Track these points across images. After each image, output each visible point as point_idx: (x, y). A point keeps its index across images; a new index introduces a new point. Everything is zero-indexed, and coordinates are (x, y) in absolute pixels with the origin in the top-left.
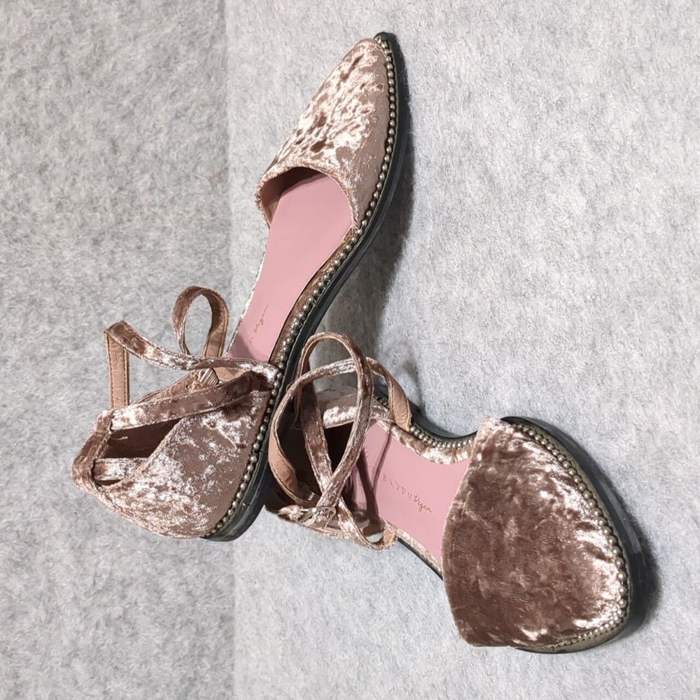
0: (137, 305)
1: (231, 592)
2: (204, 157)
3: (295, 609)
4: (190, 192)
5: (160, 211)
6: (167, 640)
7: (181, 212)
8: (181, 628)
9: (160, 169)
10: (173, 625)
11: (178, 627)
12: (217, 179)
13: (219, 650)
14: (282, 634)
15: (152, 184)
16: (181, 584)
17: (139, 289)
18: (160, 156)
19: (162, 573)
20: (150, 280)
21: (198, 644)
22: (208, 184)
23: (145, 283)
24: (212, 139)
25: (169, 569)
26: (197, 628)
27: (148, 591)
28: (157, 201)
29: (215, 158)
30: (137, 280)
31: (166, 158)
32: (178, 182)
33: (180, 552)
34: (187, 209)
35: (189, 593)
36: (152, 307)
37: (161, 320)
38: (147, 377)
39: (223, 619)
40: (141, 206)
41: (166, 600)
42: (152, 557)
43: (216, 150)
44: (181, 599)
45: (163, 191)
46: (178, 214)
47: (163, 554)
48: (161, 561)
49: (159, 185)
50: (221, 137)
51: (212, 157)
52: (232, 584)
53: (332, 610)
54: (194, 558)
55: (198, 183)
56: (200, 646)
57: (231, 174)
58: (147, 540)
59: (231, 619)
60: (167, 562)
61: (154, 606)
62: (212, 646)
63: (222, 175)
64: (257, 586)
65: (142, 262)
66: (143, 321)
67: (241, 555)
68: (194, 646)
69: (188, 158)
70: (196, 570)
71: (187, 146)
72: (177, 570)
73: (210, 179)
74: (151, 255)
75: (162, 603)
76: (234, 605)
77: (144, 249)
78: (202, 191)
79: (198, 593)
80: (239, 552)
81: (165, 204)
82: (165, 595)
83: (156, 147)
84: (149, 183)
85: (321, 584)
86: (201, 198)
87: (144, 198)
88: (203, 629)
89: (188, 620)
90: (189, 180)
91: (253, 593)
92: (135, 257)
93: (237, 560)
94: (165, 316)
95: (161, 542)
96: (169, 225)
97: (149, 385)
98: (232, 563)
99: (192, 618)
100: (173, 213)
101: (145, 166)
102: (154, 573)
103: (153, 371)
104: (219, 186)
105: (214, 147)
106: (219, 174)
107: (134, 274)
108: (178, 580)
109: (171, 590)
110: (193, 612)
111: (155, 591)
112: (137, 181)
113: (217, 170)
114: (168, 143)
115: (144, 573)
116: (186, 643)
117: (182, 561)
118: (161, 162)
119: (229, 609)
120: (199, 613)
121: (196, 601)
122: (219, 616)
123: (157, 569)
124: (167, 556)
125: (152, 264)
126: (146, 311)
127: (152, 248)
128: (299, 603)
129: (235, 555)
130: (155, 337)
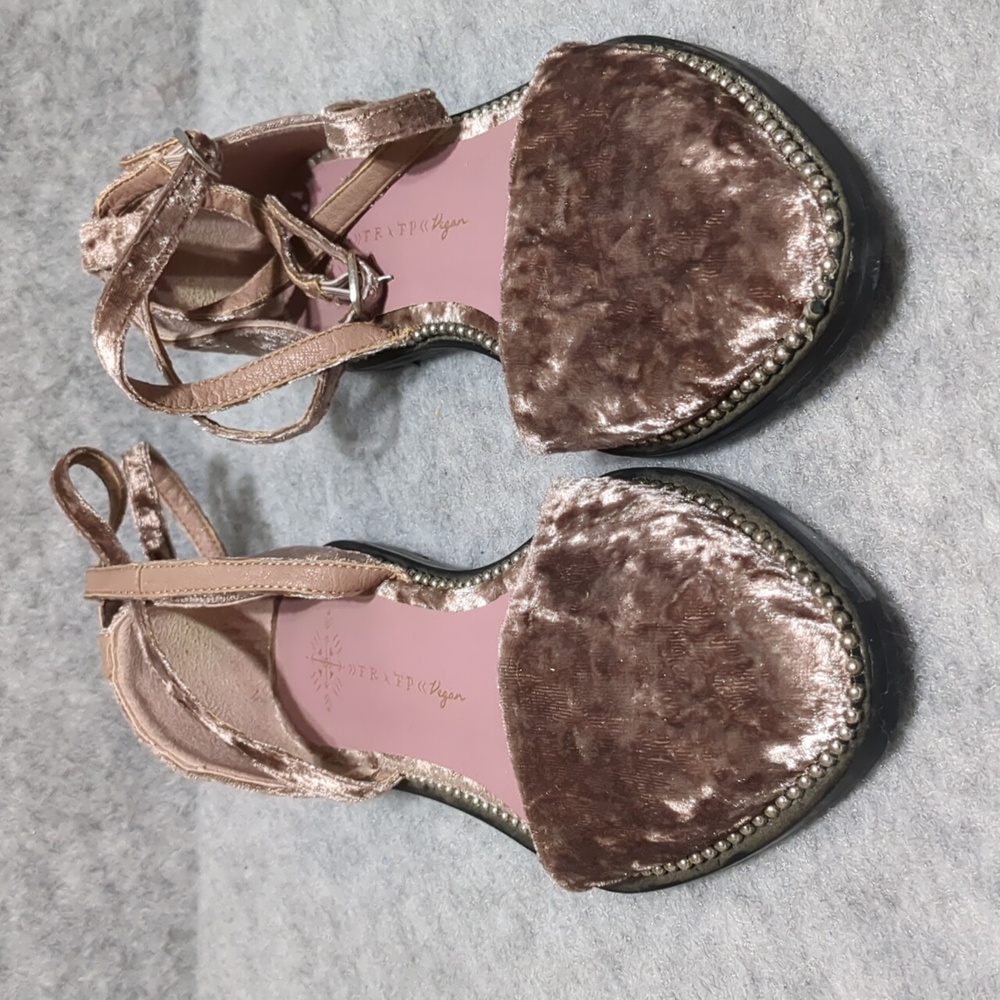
0: (13, 326)
1: (190, 883)
2: (152, 45)
3: (336, 925)
4: (122, 110)
5: (64, 145)
6: (65, 979)
7: (104, 149)
8: (91, 956)
9: (65, 64)
10: (78, 950)
11: (87, 953)
12: (174, 89)
13: (165, 994)
14: (305, 970)
15: (47, 90)
16: (95, 870)
17: (20, 295)
18: (64, 36)
19: (56, 848)
20: (42, 277)
21: (124, 986)
22: (158, 98)
23: (30, 283)
24: (166, 12)
25: (73, 841)
26: (124, 955)
27: (28, 884)
28: (58, 124)
29: (172, 49)
30: (15, 277)
31: (76, 42)
32: (99, 90)
33: (93, 807)
34: (116, 144)
35: (109, 887)
36: (44, 331)
37: (60, 357)
38: (32, 469)
39: (173, 935)
40: (25, 134)
41: (64, 902)
42: (37, 818)
43: (173, 34)
44: (95, 900)
45: (69, 105)
46: (99, 152)
47: (59, 813)
48: (55, 826)
49: (61, 94)
50: (185, 9)
51: (166, 47)
52: (193, 867)
53: (424, 933)
54: (120, 820)
55: (138, 95)
56: (129, 989)
57: (205, 80)
58: (28, 785)
59: (191, 934)
60: (67, 828)
61: (40, 915)
62: (152, 988)
63: (185, 83)
64: (248, 874)
65: (26, 242)
66: (26, 357)
67: (215, 814)
68: (118, 989)
69: (120, 45)
70: (123, 843)
71: (119, 22)
72: (86, 843)
73: (161, 90)
74: (43, 229)
75: (55, 907)
76: (195, 909)
77: (28, 217)
78: (145, 111)
79: (127, 886)
80: (211, 807)
81: (72, 132)
82: (60, 892)
83: (57, 19)
84: (42, 90)
85: (397, 878)
86: (145, 126)
87: (30, 119)
88: (134, 955)
89: (106, 940)
90: (120, 88)
91: (240, 887)
92: (11, 231)
93: (207, 822)
94: (70, 351)
95: (55, 790)
96: (79, 172)
97: (38, 482)
98: (192, 829)
99: (114, 935)
100: (89, 151)
101: (35, 55)
102: (41, 849)
103: (44, 456)
104: (178, 102)
105: (170, 28)
106: (180, 80)
107: (10, 265)
108: (88, 862)
109: (73, 881)
110: (116, 924)
111: (42, 884)
112: (19, 83)
113: (176, 72)
114: (80, 13)
115: (22, 849)
116: (102, 984)
117: (96, 826)
118: (66, 50)
119: (187, 915)
120: (129, 926)
121: (121, 903)
122: (166, 930)
123: (46, 842)
124: (66, 816)
125: (45, 247)
126: (32, 337)
127: (46, 215)
128: (346, 913)
129: (202, 812)
130: (50, 389)
